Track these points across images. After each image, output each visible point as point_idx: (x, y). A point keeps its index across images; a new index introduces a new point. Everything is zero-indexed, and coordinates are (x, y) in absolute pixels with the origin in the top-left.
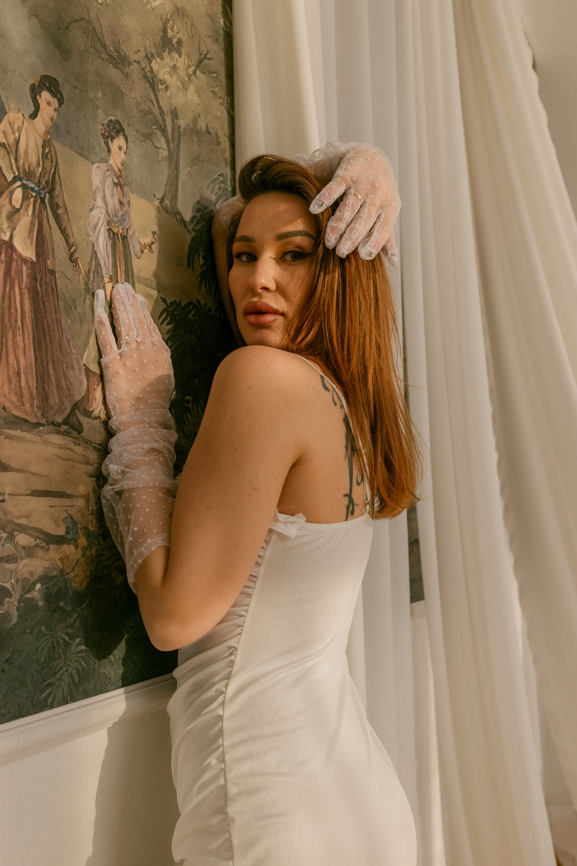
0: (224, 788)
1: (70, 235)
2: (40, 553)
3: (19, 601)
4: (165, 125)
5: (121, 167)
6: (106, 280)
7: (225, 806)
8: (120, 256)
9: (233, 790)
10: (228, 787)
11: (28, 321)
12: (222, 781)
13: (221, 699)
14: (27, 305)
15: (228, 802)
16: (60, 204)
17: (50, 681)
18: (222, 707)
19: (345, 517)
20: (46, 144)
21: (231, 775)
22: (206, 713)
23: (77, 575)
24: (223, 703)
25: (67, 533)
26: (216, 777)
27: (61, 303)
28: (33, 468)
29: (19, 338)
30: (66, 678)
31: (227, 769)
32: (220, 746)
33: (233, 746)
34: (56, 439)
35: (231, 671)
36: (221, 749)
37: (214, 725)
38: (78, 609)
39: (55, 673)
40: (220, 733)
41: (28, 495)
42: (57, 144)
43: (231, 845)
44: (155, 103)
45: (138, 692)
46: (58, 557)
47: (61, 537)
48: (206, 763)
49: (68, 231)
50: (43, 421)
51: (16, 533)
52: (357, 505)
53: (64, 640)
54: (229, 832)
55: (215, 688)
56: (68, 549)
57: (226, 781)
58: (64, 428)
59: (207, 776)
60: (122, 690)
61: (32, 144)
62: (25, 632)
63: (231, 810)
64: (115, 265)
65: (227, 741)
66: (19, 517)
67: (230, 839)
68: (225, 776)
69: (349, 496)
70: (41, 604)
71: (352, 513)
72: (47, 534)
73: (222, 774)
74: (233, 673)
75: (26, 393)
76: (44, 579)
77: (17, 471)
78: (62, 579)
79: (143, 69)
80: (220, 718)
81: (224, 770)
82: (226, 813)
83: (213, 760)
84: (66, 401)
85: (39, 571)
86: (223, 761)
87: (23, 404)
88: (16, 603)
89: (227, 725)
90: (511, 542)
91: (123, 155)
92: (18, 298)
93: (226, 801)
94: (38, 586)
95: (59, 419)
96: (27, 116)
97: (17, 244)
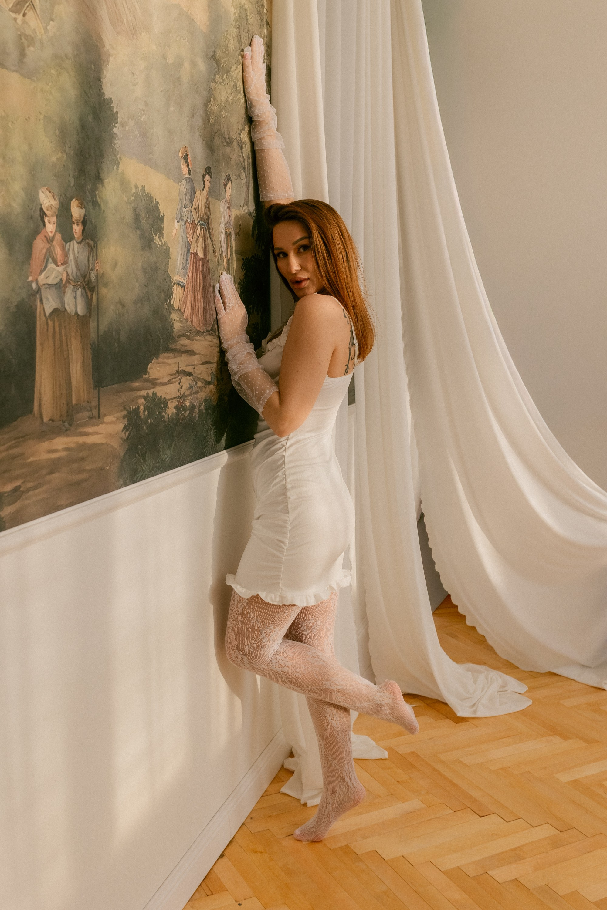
0: (285, 485)
1: (213, 240)
2: (204, 389)
3: (198, 410)
4: (245, 167)
5: (229, 198)
6: (224, 257)
7: (286, 492)
8: (229, 243)
9: (289, 486)
10: (287, 485)
11: (201, 287)
12: (284, 482)
13: (284, 448)
14: (201, 279)
15: (287, 491)
16: (211, 227)
17: (206, 445)
18: (284, 452)
19: (344, 374)
20: (207, 200)
21: (288, 480)
22: (277, 454)
23: (214, 398)
24: (285, 450)
25: (212, 380)
26: (281, 481)
27: (211, 274)
28: (203, 353)
29: (199, 295)
30: (211, 444)
31: (286, 478)
32: (283, 468)
33: (289, 468)
34: (209, 338)
35: (288, 437)
36: (284, 469)
37: (281, 459)
38: (214, 413)
39: (208, 442)
40: (284, 463)
41: (201, 364)
42: (210, 199)
43: (288, 508)
44: (242, 156)
45: (231, 452)
46: (209, 391)
47: (210, 382)
48: (277, 475)
49: (213, 239)
50: (205, 331)
51: (198, 381)
52: (350, 369)
53: (210, 427)
54: (287, 503)
55: (281, 443)
56: (212, 387)
57: (286, 482)
58: (211, 332)
59: (278, 480)
60: (225, 451)
61: (203, 203)
62: (200, 424)
63: (288, 494)
64: (227, 249)
65: (287, 466)
66: (198, 374)
67: (287, 506)
68: (285, 480)
69: (347, 365)
70: (204, 411)
71: (347, 373)
72: (206, 381)
73: (285, 479)
74: (289, 438)
75: (200, 319)
76: (205, 400)
77: (198, 354)
78: (210, 400)
79: (238, 141)
80: (284, 456)
81: (285, 478)
82: (286, 495)
83: (280, 474)
84: (212, 319)
85: (204, 397)
86: (285, 474)
87: (200, 324)
88: (197, 411)
89: (286, 460)
90: (407, 369)
91: (230, 191)
92: (199, 277)
93: (286, 490)
94: (203, 403)
95: (210, 329)
96: (201, 191)
97: (198, 253)
